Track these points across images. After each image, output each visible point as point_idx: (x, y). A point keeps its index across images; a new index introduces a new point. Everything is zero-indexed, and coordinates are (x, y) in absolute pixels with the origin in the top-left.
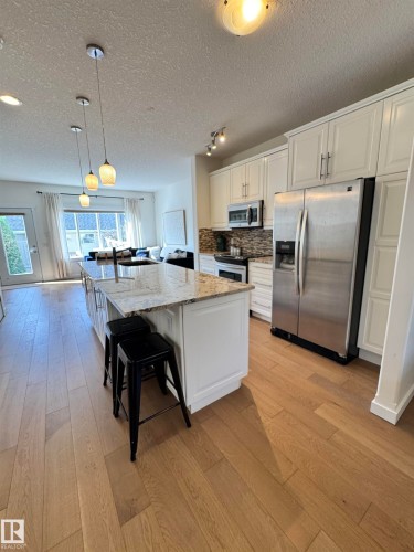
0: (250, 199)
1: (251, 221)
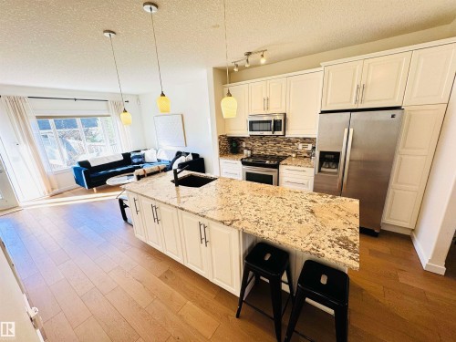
0: (271, 112)
1: (275, 130)
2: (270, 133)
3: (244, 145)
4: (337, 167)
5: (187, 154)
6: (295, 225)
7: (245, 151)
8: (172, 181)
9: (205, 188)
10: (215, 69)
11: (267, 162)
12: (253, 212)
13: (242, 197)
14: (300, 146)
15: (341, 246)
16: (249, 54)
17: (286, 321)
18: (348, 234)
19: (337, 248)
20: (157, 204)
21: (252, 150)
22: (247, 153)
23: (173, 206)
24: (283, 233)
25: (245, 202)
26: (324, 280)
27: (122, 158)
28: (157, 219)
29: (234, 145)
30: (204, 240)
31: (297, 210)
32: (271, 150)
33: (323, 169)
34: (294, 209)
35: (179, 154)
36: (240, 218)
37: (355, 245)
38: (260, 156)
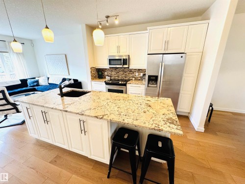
0: (121, 54)
1: (123, 65)
2: (121, 66)
3: (106, 73)
4: (156, 84)
5: (70, 79)
6: (142, 114)
7: (107, 77)
8: (59, 94)
9: (82, 97)
10: (87, 25)
11: (120, 82)
12: (116, 109)
13: (108, 101)
14: (137, 74)
15: (170, 123)
16: (108, 17)
17: (139, 173)
18: (171, 116)
19: (168, 124)
20: (46, 110)
21: (111, 77)
22: (108, 78)
23: (59, 110)
24: (137, 120)
25: (110, 104)
26: (160, 145)
27: (20, 83)
28: (46, 121)
29: (100, 73)
30: (83, 131)
31: (141, 106)
32: (121, 76)
33: (149, 85)
34: (139, 105)
35: (64, 80)
36: (108, 113)
37: (177, 121)
38: (115, 80)
